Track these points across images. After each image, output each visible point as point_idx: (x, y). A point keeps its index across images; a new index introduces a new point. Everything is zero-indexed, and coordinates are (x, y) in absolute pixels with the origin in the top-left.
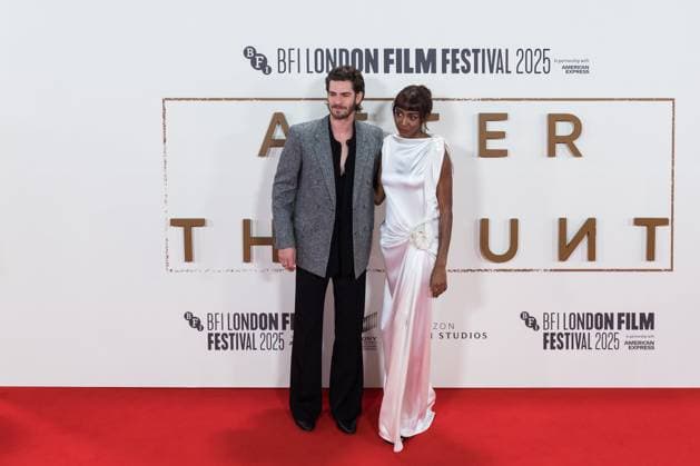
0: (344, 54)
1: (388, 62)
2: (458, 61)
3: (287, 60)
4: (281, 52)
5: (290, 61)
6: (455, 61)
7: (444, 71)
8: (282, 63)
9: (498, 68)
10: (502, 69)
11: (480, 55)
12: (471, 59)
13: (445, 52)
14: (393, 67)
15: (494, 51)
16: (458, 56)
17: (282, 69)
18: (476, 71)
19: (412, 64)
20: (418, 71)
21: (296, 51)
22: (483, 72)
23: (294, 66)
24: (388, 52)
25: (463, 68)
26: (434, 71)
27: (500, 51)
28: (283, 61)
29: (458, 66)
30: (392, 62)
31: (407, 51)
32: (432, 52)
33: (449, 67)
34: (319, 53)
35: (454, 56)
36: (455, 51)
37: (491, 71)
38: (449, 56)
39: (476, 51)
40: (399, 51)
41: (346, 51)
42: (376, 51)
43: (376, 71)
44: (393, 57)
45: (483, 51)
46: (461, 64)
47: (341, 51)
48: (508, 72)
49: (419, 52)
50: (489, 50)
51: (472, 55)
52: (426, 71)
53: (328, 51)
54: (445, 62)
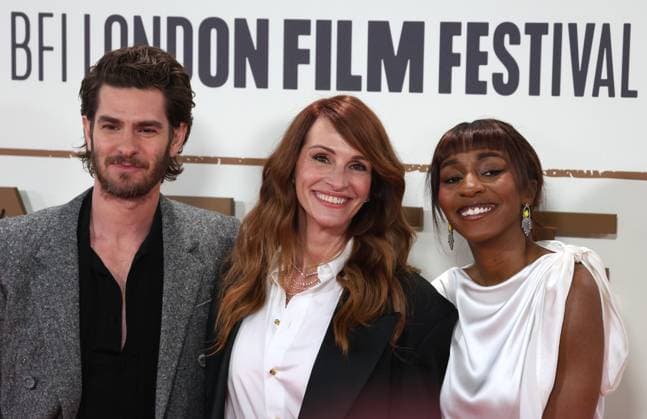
0: (180, 30)
1: (294, 58)
2: (483, 58)
3: (34, 45)
4: (20, 21)
5: (42, 49)
6: (477, 58)
7: (445, 86)
8: (21, 53)
9: (598, 83)
10: (610, 83)
11: (547, 41)
12: (521, 53)
13: (449, 30)
14: (307, 73)
15: (590, 28)
16: (486, 44)
17: (21, 71)
18: (534, 90)
19: (359, 66)
20: (374, 86)
21: (57, 19)
22: (556, 91)
23: (52, 60)
24: (295, 28)
25: (497, 78)
26: (417, 86)
27: (606, 28)
28: (25, 46)
29: (485, 73)
30: (304, 57)
31: (345, 27)
32: (414, 32)
33: (459, 74)
34: (116, 27)
35: (473, 43)
36: (477, 30)
37: (579, 90)
38: (460, 45)
39: (536, 30)
40: (324, 27)
41: (186, 24)
42: (263, 25)
43: (262, 82)
44: (308, 42)
45: (558, 27)
46: (493, 66)
47: (173, 22)
48: (627, 93)
49: (378, 30)
50: (573, 28)
51: (526, 39)
52: (395, 87)
53: (138, 20)
54: (448, 60)
